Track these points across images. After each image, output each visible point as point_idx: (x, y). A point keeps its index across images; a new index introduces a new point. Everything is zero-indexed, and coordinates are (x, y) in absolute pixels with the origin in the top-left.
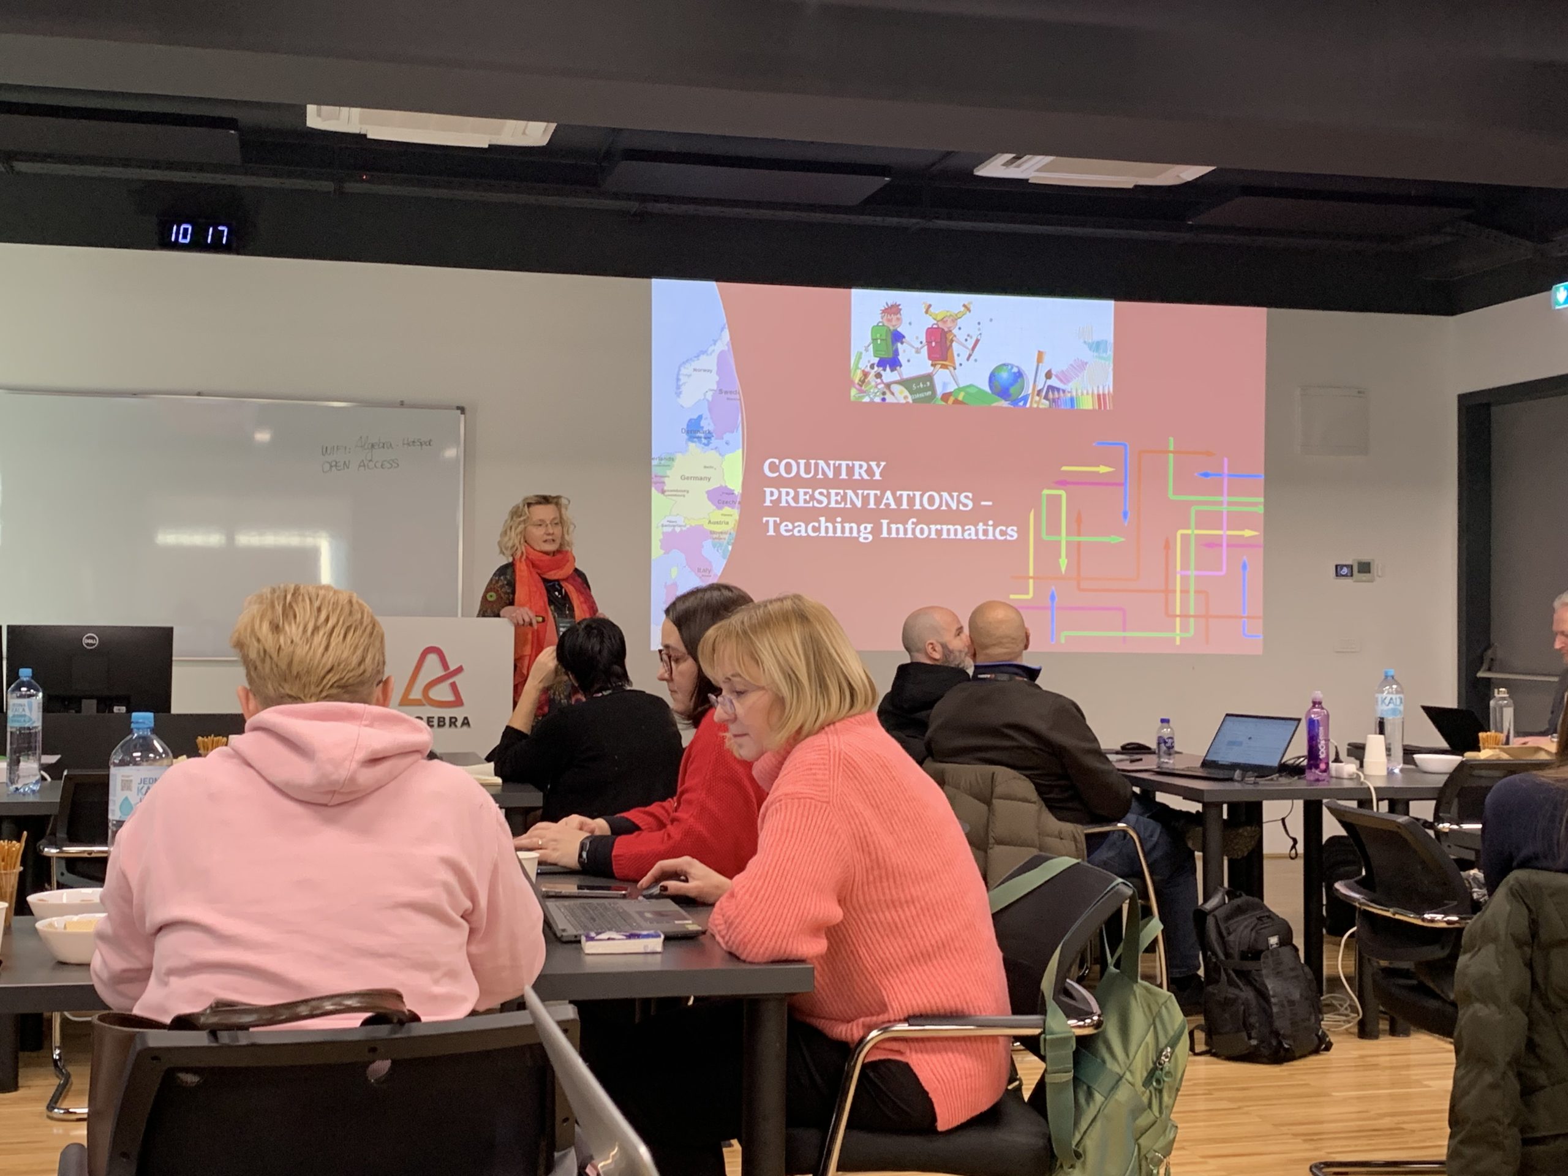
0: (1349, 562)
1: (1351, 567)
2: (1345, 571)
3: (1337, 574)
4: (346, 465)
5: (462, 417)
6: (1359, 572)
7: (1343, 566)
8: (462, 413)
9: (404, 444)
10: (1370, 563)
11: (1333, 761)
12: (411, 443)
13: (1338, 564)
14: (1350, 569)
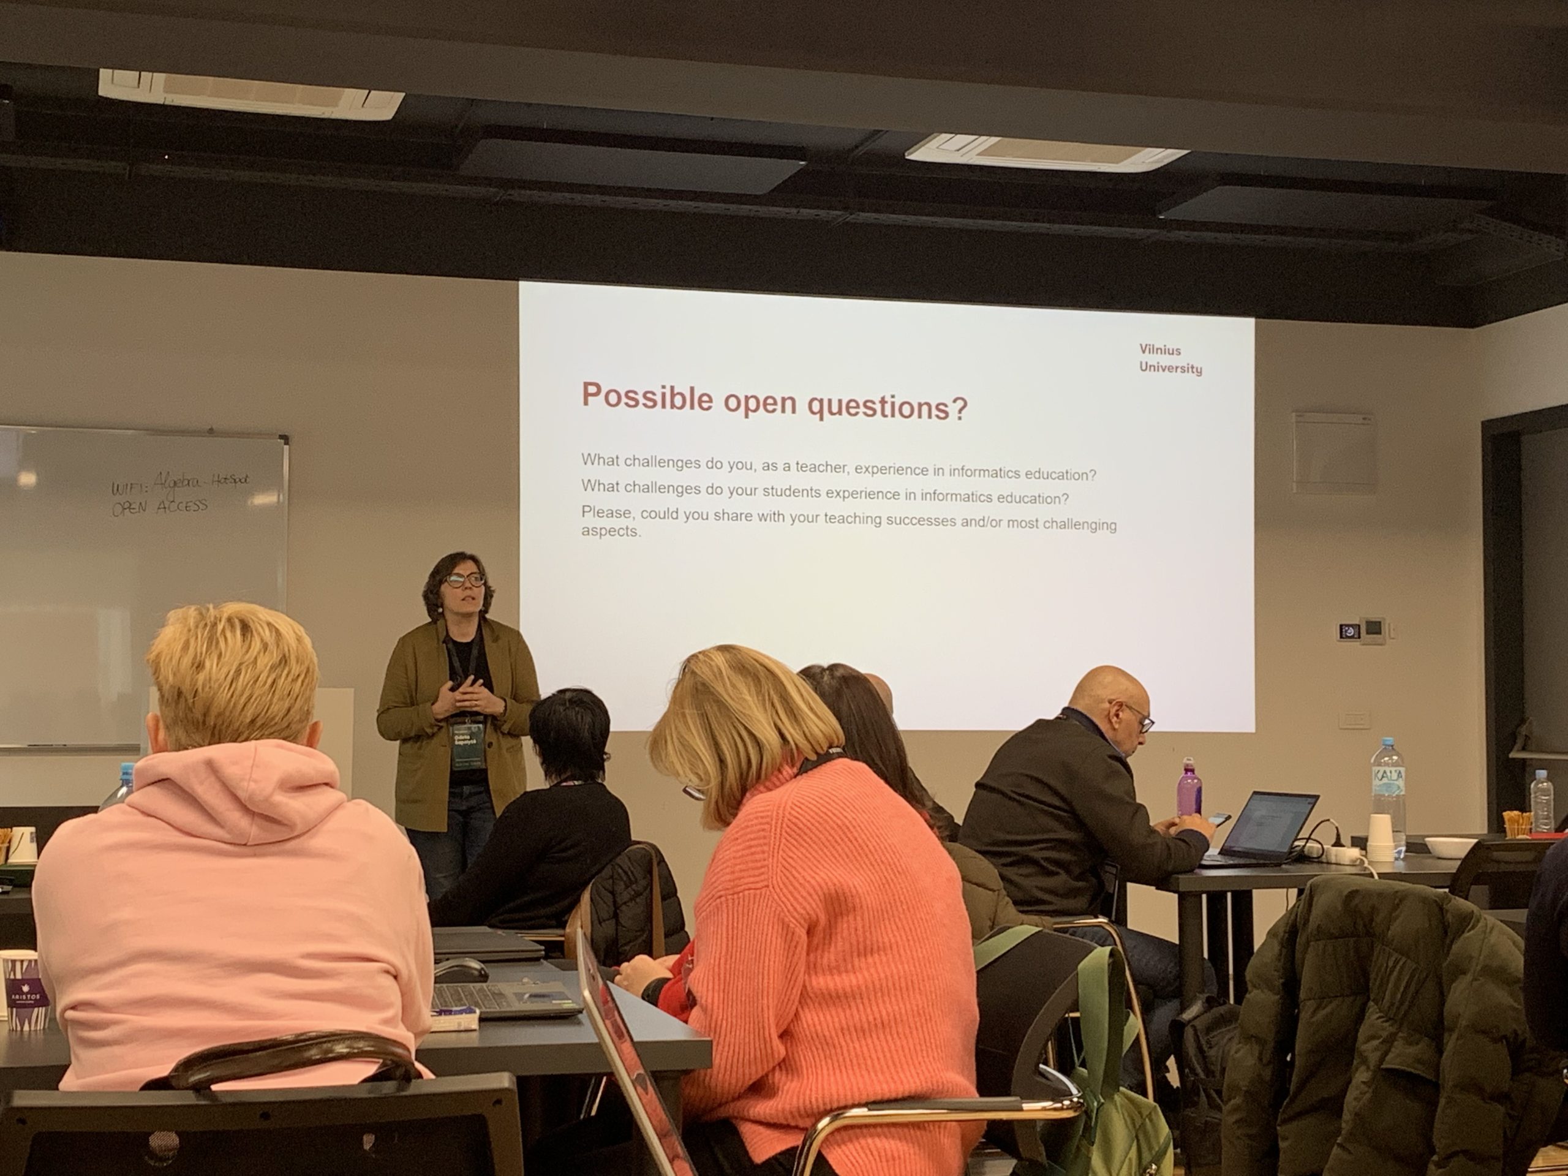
0: (1356, 622)
2: (1351, 631)
3: (1342, 636)
4: (142, 507)
5: (286, 447)
6: (1368, 633)
7: (1349, 626)
8: (286, 443)
9: (213, 482)
10: (1380, 622)
11: (1334, 845)
12: (223, 481)
13: (1343, 623)
14: (1357, 630)
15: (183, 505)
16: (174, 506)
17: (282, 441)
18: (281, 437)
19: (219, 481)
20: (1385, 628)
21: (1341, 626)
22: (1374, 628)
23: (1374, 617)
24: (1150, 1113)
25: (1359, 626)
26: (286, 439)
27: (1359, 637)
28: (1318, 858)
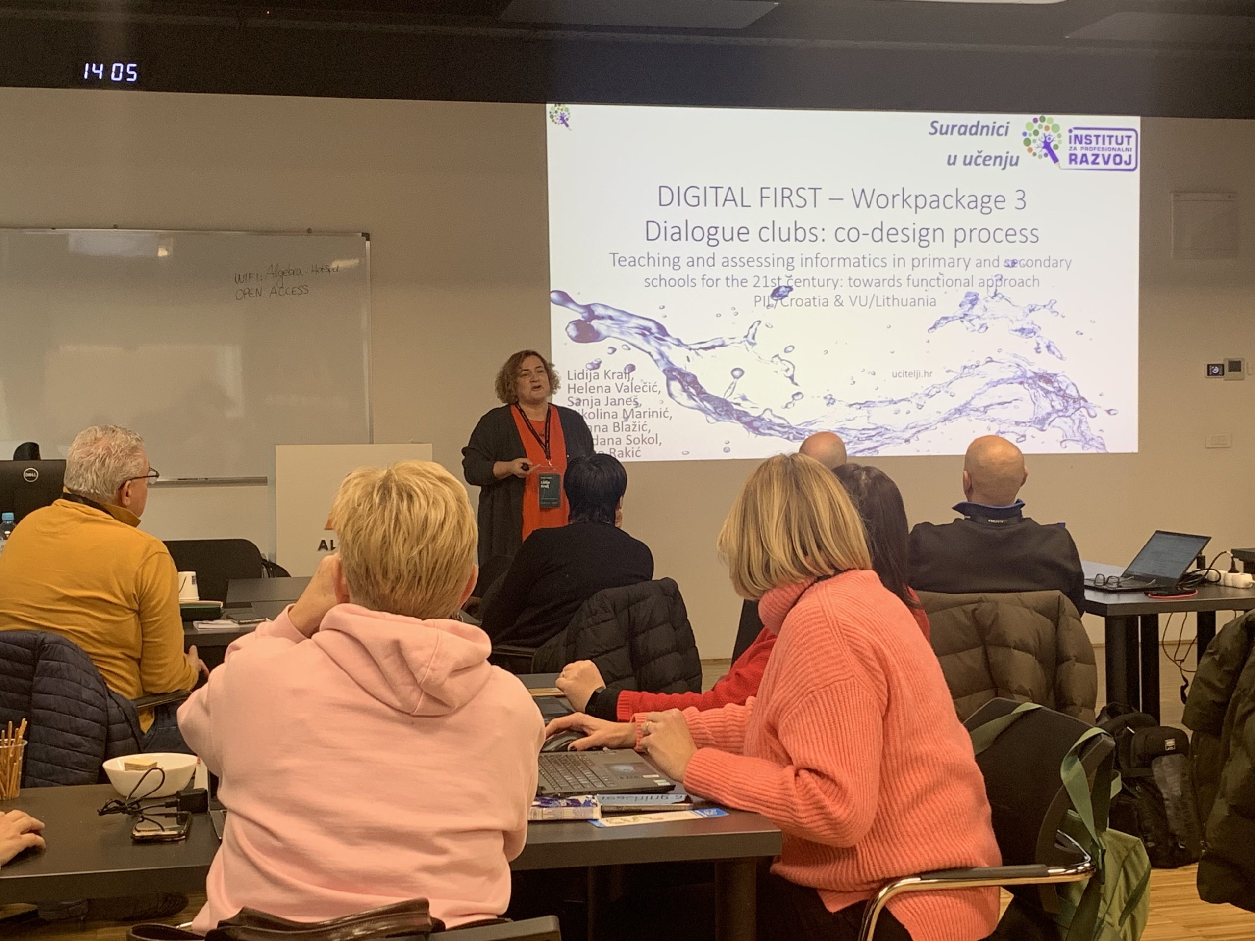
0: (1221, 362)
1: (1222, 366)
2: (1216, 370)
3: (1209, 373)
4: (258, 293)
5: (368, 243)
6: (1230, 371)
7: (1215, 365)
8: (368, 239)
9: (312, 271)
10: (1240, 362)
11: (1230, 572)
12: (320, 270)
13: (1210, 363)
14: (1221, 368)
15: (289, 291)
16: (282, 291)
17: (365, 238)
18: (363, 235)
19: (317, 271)
20: (1244, 366)
21: (1209, 365)
22: (1235, 366)
23: (1235, 357)
24: (1135, 846)
25: (1223, 365)
26: (367, 236)
27: (1223, 375)
28: (1216, 582)
